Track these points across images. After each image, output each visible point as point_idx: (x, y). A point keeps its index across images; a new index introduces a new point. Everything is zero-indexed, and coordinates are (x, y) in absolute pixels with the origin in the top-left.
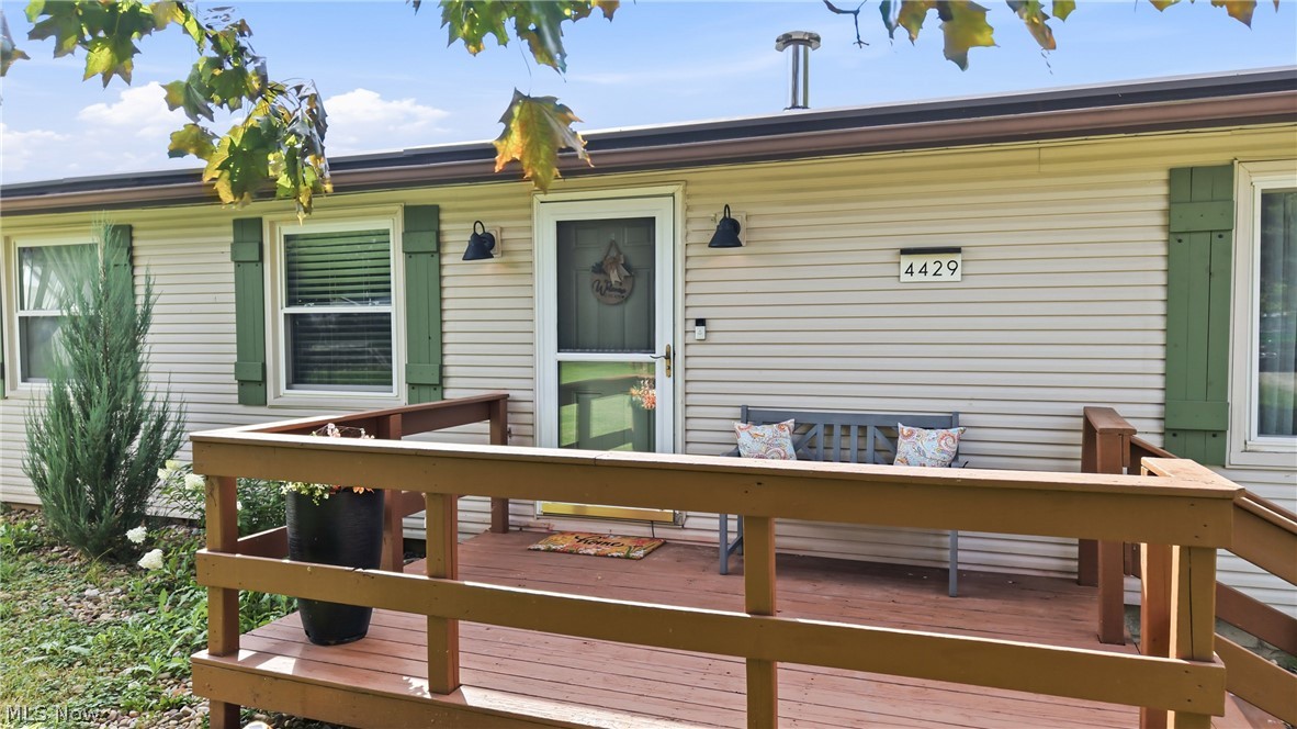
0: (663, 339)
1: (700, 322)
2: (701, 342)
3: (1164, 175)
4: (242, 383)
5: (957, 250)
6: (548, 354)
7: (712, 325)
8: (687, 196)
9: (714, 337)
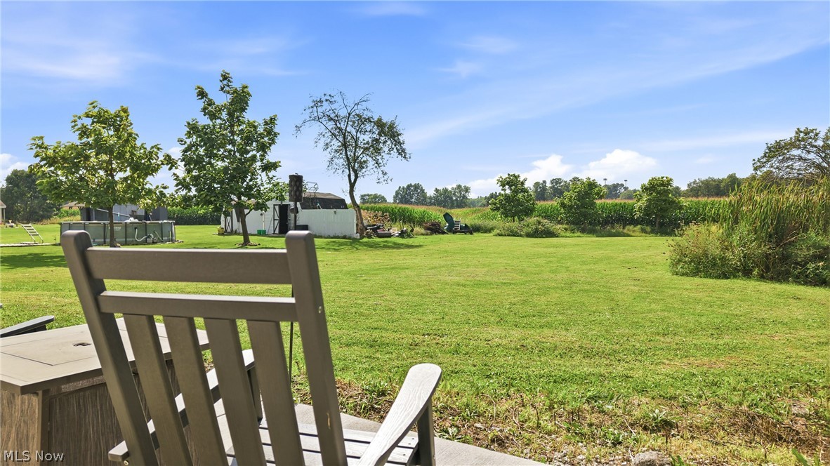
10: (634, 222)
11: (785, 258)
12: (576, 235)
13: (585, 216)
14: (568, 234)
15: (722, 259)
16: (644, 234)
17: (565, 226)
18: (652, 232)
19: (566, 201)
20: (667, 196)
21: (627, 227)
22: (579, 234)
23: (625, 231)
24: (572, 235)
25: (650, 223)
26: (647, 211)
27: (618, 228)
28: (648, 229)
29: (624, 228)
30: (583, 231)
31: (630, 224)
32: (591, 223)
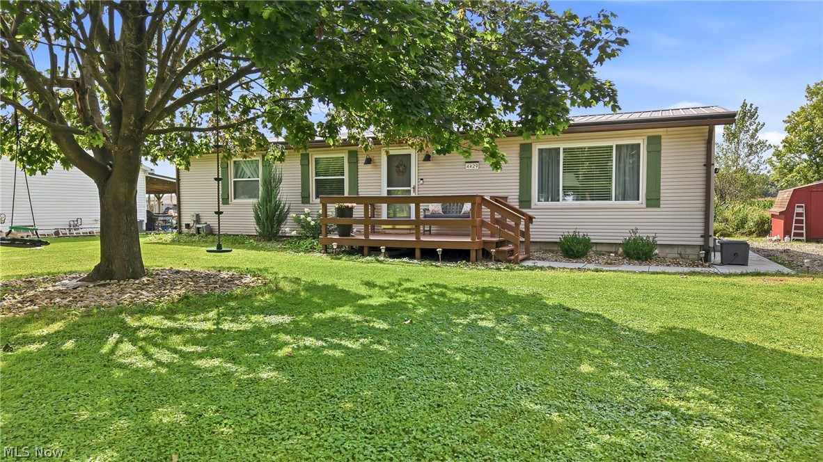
0: (413, 184)
1: (422, 179)
2: (422, 184)
3: (519, 145)
4: (302, 197)
5: (478, 162)
6: (385, 188)
7: (424, 180)
9: (425, 183)
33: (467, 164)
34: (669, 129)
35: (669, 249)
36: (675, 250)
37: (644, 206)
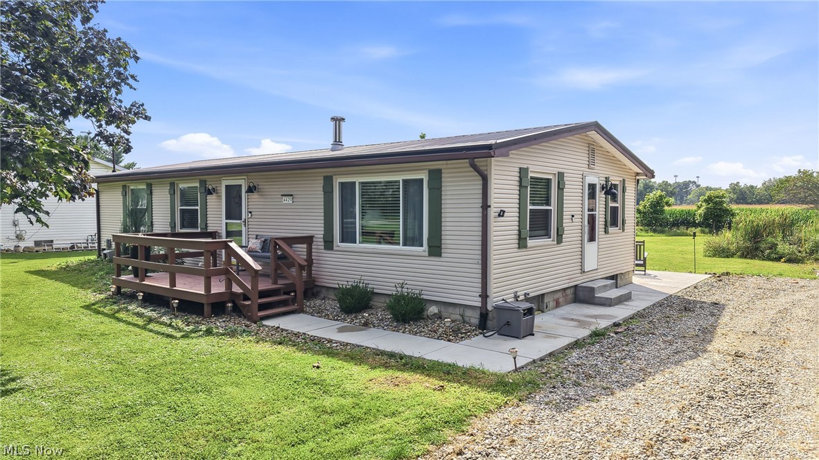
0: (243, 217)
1: (250, 212)
2: (251, 218)
3: (322, 178)
5: (292, 195)
6: (224, 221)
7: (253, 213)
8: (248, 179)
9: (253, 216)
10: (695, 225)
11: (757, 249)
12: (650, 234)
13: (656, 220)
14: (643, 233)
15: (728, 249)
16: (703, 235)
17: (641, 228)
18: (710, 232)
19: (641, 208)
20: (722, 205)
21: (689, 229)
22: (652, 234)
23: (688, 231)
24: (646, 234)
25: (708, 226)
26: (706, 216)
27: (682, 229)
28: (707, 230)
29: (687, 229)
30: (655, 231)
31: (692, 226)
32: (661, 225)
33: (284, 198)
34: (449, 162)
35: (452, 308)
36: (458, 311)
37: (427, 254)
